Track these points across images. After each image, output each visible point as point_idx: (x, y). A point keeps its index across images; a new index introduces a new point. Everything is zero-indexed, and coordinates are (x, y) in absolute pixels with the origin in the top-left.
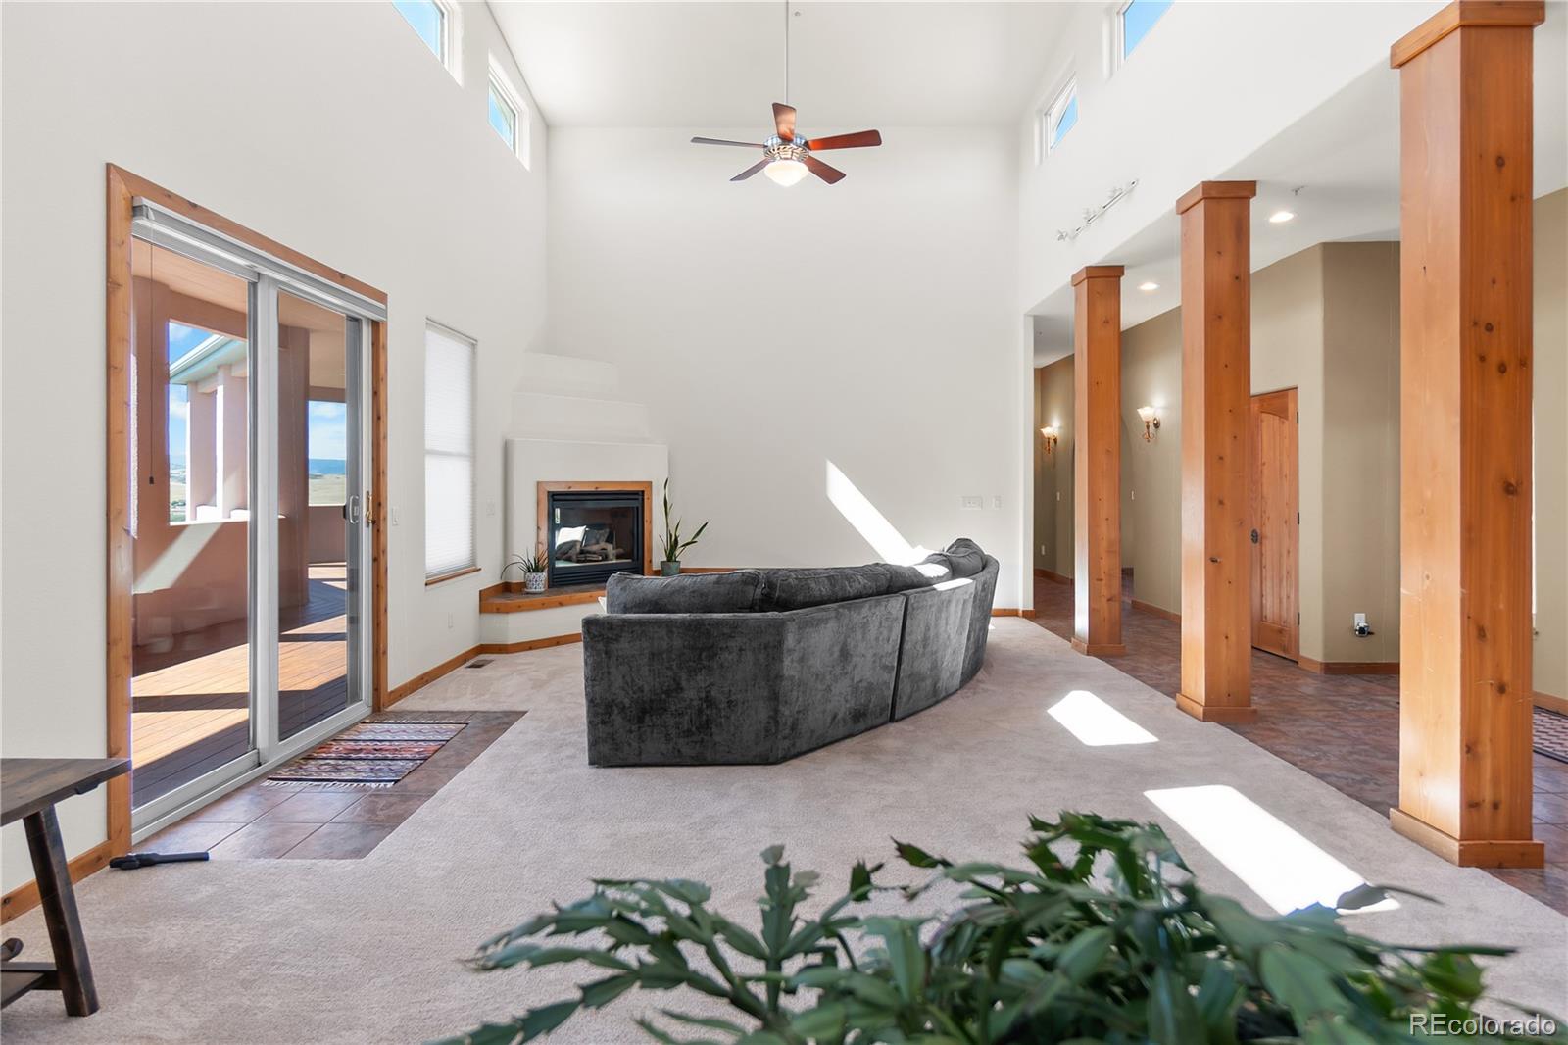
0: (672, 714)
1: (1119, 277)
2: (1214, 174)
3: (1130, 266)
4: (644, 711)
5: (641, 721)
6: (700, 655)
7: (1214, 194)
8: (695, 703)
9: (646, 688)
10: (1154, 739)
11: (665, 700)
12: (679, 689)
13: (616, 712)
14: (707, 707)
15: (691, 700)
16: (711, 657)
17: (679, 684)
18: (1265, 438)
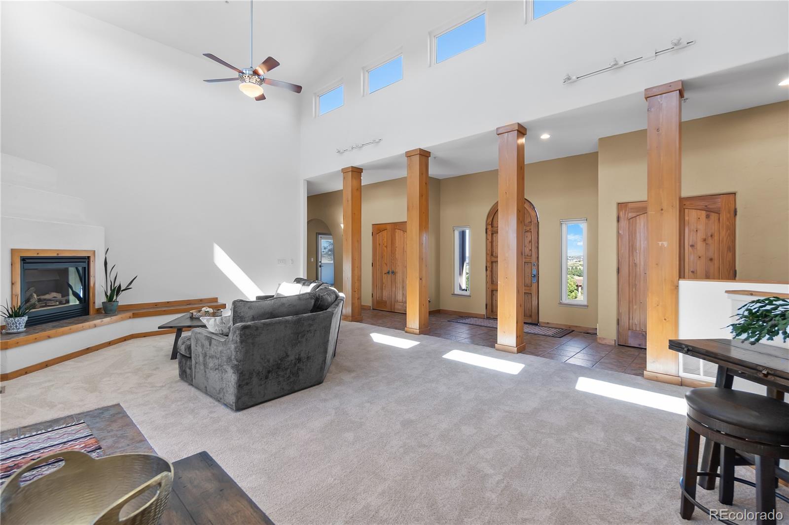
0: (283, 370)
1: (361, 173)
2: (423, 147)
3: (365, 170)
4: (269, 372)
5: (267, 378)
6: (298, 336)
7: (422, 153)
8: (293, 362)
9: (271, 361)
10: (419, 343)
11: (280, 364)
12: (287, 356)
13: (255, 376)
14: (299, 362)
15: (292, 360)
16: (303, 337)
17: (287, 354)
18: (397, 238)
